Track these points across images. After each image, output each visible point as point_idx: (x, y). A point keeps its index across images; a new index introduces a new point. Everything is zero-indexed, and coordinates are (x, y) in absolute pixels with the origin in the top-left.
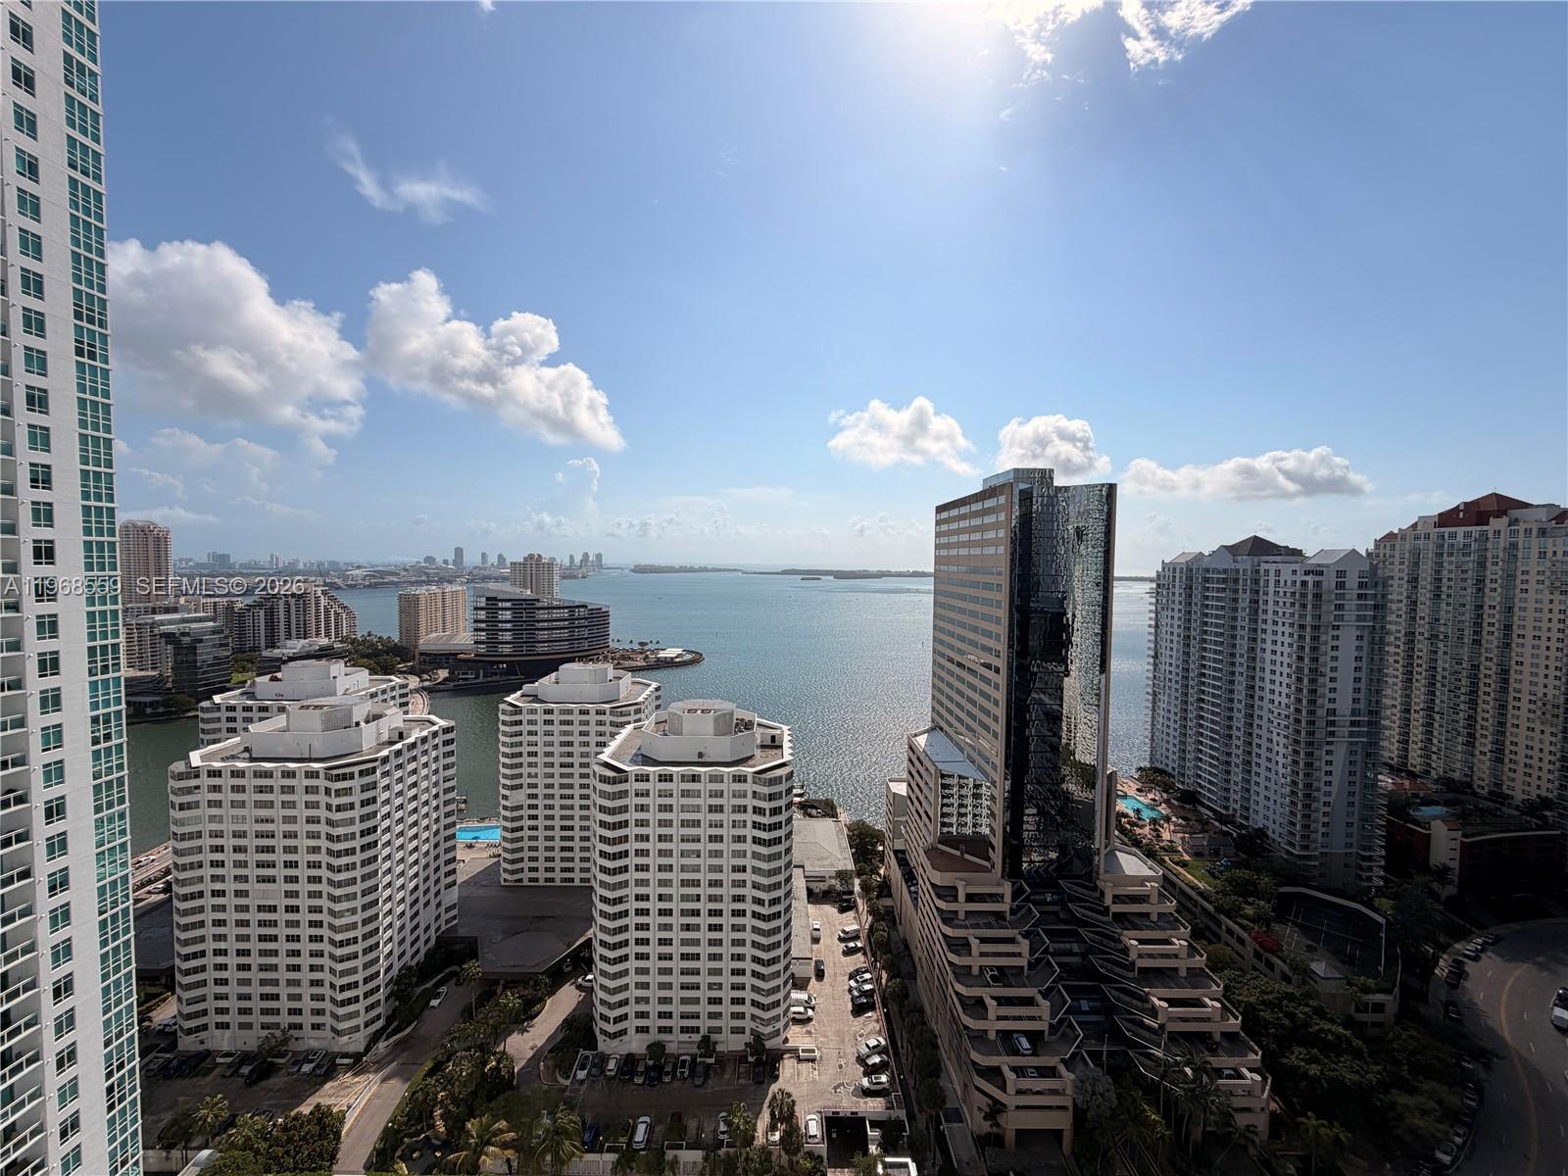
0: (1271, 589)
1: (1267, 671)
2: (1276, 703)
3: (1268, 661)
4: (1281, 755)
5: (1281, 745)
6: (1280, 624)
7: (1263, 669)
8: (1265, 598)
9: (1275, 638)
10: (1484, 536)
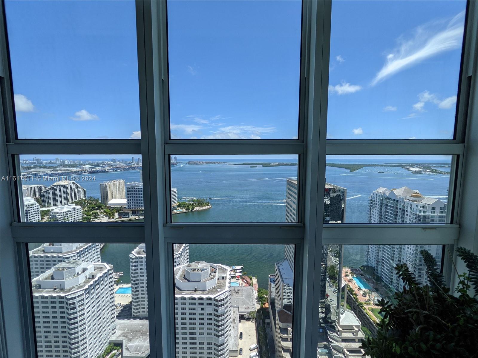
0: (409, 210)
2: (409, 252)
8: (407, 213)
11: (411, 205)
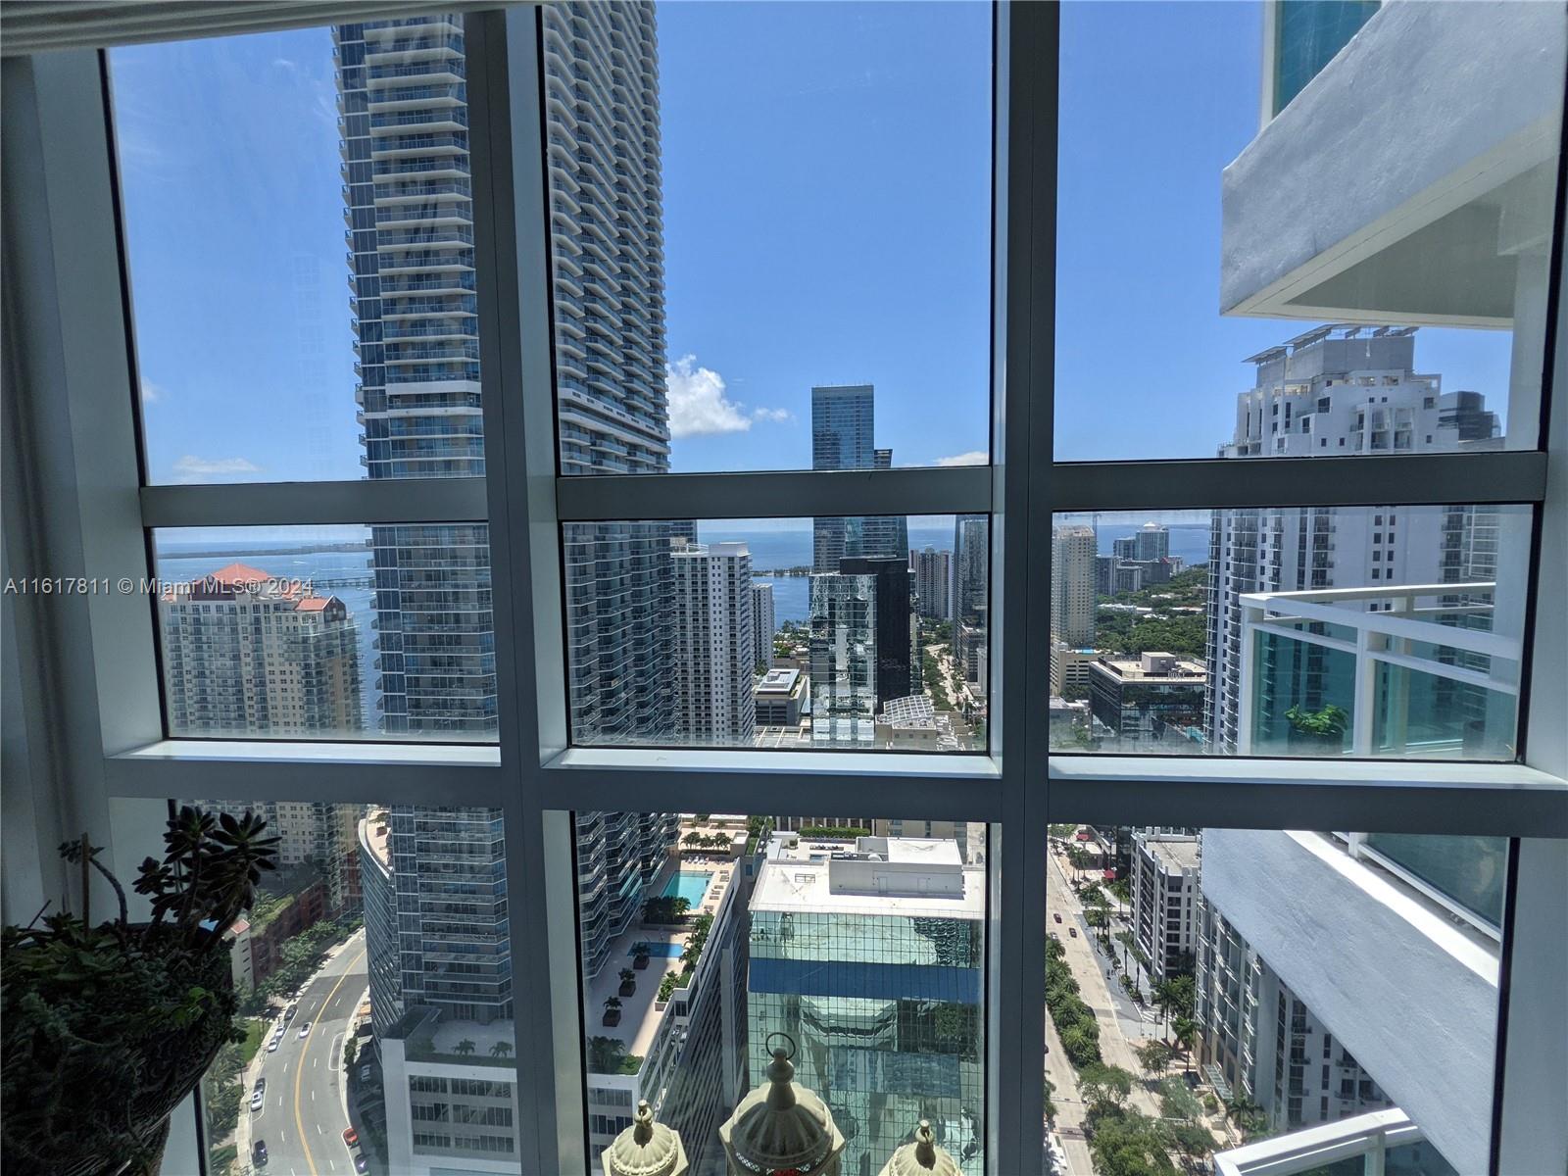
10: (232, 610)
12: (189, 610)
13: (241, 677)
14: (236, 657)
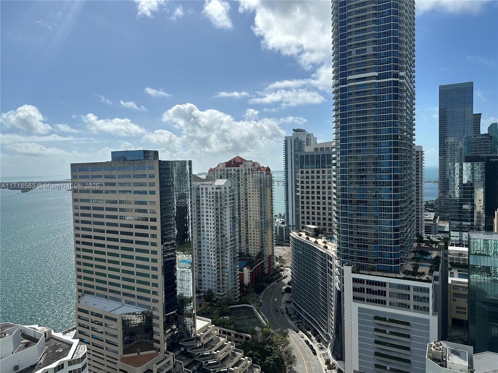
0: (204, 195)
1: (205, 227)
2: (210, 239)
3: (205, 223)
4: (213, 259)
5: (213, 255)
6: (209, 209)
7: (203, 227)
8: (202, 199)
9: (207, 214)
10: (238, 170)
11: (206, 189)
12: (226, 170)
13: (240, 192)
14: (239, 186)
